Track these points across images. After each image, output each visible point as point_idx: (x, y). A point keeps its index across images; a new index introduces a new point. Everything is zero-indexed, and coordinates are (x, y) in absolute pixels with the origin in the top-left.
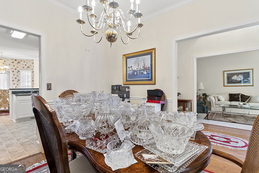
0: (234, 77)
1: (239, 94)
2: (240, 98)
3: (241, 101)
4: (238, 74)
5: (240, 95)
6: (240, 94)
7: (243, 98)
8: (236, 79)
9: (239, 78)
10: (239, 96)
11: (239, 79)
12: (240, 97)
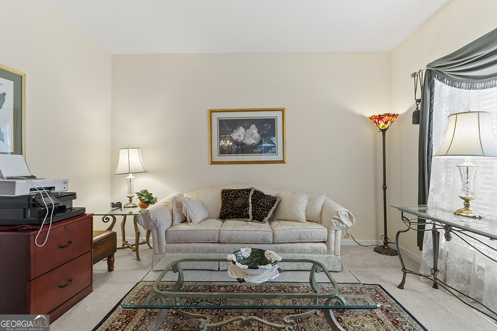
0: (238, 134)
1: (248, 191)
2: (250, 204)
3: (251, 217)
4: (246, 123)
5: (252, 193)
6: (251, 190)
7: (259, 204)
8: (242, 138)
9: (249, 137)
10: (248, 198)
11: (250, 142)
12: (250, 201)
